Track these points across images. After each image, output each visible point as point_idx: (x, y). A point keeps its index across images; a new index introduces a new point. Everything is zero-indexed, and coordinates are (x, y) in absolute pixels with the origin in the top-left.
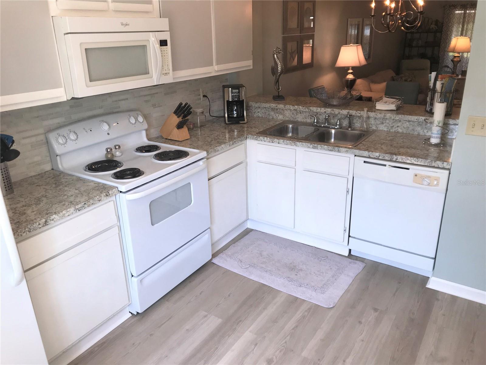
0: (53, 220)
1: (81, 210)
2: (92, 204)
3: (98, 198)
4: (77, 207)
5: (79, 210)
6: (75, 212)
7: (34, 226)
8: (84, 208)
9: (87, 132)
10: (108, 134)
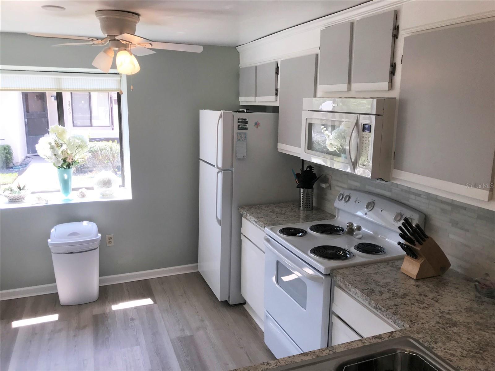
0: (248, 216)
4: (255, 219)
6: (254, 221)
7: (244, 212)
9: (355, 202)
10: (366, 214)
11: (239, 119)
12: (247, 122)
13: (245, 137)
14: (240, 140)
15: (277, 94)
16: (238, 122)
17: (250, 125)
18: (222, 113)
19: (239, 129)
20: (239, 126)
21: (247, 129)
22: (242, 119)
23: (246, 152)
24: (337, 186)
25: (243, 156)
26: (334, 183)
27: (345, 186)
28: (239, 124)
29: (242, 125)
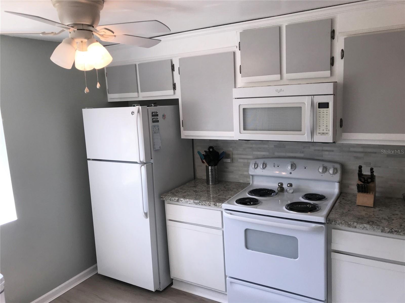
0: (181, 201)
1: (197, 204)
2: (204, 205)
3: (208, 203)
4: (195, 201)
5: (196, 204)
6: (194, 203)
7: (173, 199)
8: (199, 204)
9: (274, 166)
10: (291, 173)
11: (152, 113)
12: (157, 115)
13: (158, 129)
14: (155, 132)
15: (174, 88)
16: (153, 116)
17: (160, 118)
18: (139, 109)
19: (153, 122)
20: (153, 119)
21: (158, 121)
22: (154, 112)
23: (161, 143)
24: (240, 158)
25: (160, 147)
26: (235, 156)
27: (251, 157)
28: (153, 117)
29: (155, 118)
